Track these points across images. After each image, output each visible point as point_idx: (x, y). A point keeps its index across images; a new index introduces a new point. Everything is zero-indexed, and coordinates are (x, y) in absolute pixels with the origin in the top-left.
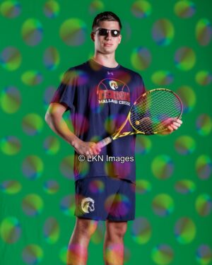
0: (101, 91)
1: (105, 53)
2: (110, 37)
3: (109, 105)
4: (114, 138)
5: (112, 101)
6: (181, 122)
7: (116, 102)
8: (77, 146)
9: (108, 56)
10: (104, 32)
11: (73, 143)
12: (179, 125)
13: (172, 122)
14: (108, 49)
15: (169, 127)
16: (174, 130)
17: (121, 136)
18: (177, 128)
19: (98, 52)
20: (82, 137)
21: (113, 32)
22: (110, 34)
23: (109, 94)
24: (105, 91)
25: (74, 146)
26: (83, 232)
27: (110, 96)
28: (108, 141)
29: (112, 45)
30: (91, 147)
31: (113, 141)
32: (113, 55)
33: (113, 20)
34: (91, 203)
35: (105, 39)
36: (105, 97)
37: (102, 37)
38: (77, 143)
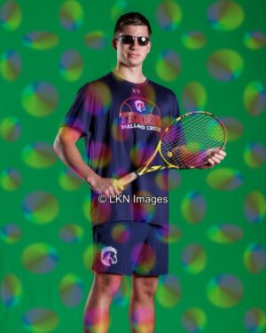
0: (125, 114)
1: (130, 65)
2: (137, 46)
3: (134, 130)
4: (141, 174)
5: (139, 126)
6: (225, 154)
7: (143, 127)
8: (93, 183)
9: (134, 69)
10: (128, 40)
11: (89, 179)
12: (223, 158)
13: (213, 154)
14: (134, 61)
15: (210, 160)
16: (216, 163)
17: (149, 171)
18: (219, 162)
19: (122, 64)
20: (100, 172)
21: (140, 39)
22: (136, 42)
23: (135, 117)
24: (130, 114)
25: (90, 183)
26: (103, 290)
27: (136, 120)
28: (133, 176)
29: (138, 55)
30: (111, 184)
31: (138, 177)
32: (140, 67)
33: (140, 24)
34: (113, 254)
35: (130, 48)
36: (130, 121)
37: (127, 46)
38: (94, 179)
